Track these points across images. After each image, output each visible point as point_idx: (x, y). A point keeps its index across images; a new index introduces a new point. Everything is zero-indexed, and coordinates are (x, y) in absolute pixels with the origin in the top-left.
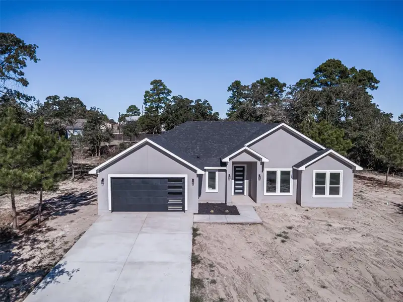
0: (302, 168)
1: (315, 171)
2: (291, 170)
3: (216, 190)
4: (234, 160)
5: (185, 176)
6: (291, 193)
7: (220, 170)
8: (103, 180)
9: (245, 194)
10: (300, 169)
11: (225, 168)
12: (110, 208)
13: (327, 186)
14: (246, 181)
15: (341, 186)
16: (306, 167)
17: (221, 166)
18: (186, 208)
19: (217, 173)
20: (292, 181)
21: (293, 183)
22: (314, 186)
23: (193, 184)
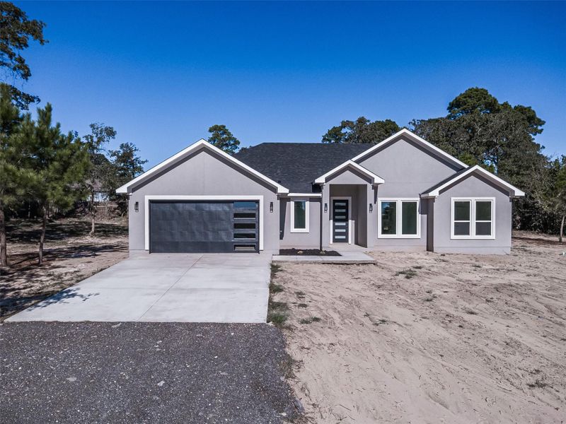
0: (435, 193)
1: (453, 200)
2: (417, 200)
3: (306, 230)
4: (333, 182)
5: (260, 198)
6: (418, 235)
7: (312, 199)
8: (137, 203)
9: (350, 242)
10: (431, 194)
11: (319, 195)
12: (147, 247)
13: (473, 221)
14: (350, 221)
15: (493, 222)
16: (441, 192)
17: (314, 192)
18: (261, 247)
19: (307, 203)
20: (419, 216)
21: (420, 219)
22: (453, 221)
23: (272, 210)
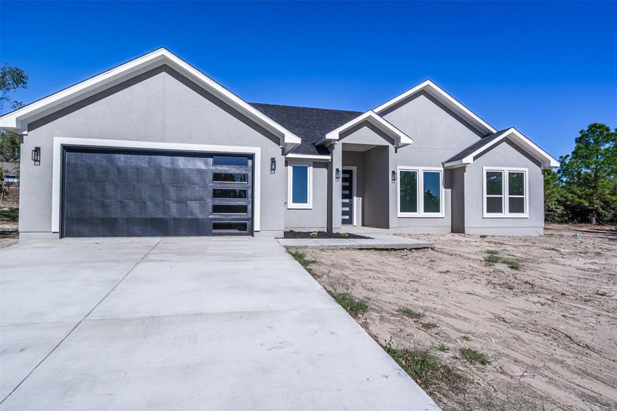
0: (468, 159)
1: (486, 168)
2: (440, 169)
3: (309, 205)
4: (347, 140)
5: (257, 151)
6: (441, 214)
7: (317, 164)
8: (37, 150)
9: (355, 223)
10: (465, 160)
11: (328, 157)
12: (56, 226)
13: (506, 196)
14: (355, 198)
15: (526, 196)
16: (475, 158)
17: (321, 153)
18: (257, 227)
19: (310, 170)
20: (443, 190)
21: (445, 195)
22: (485, 196)
23: (273, 169)
